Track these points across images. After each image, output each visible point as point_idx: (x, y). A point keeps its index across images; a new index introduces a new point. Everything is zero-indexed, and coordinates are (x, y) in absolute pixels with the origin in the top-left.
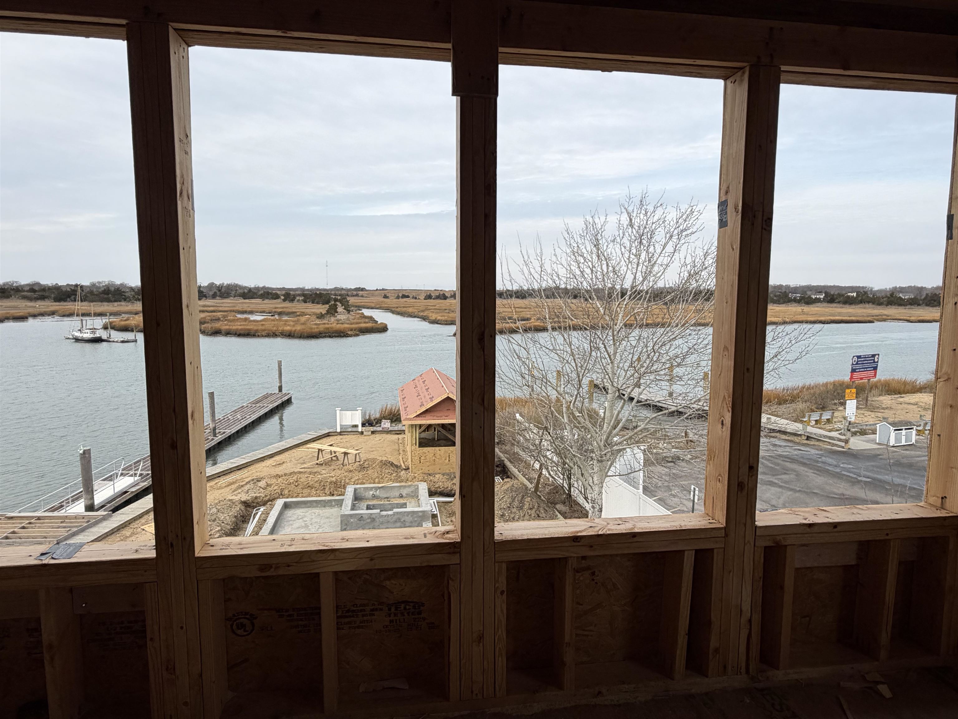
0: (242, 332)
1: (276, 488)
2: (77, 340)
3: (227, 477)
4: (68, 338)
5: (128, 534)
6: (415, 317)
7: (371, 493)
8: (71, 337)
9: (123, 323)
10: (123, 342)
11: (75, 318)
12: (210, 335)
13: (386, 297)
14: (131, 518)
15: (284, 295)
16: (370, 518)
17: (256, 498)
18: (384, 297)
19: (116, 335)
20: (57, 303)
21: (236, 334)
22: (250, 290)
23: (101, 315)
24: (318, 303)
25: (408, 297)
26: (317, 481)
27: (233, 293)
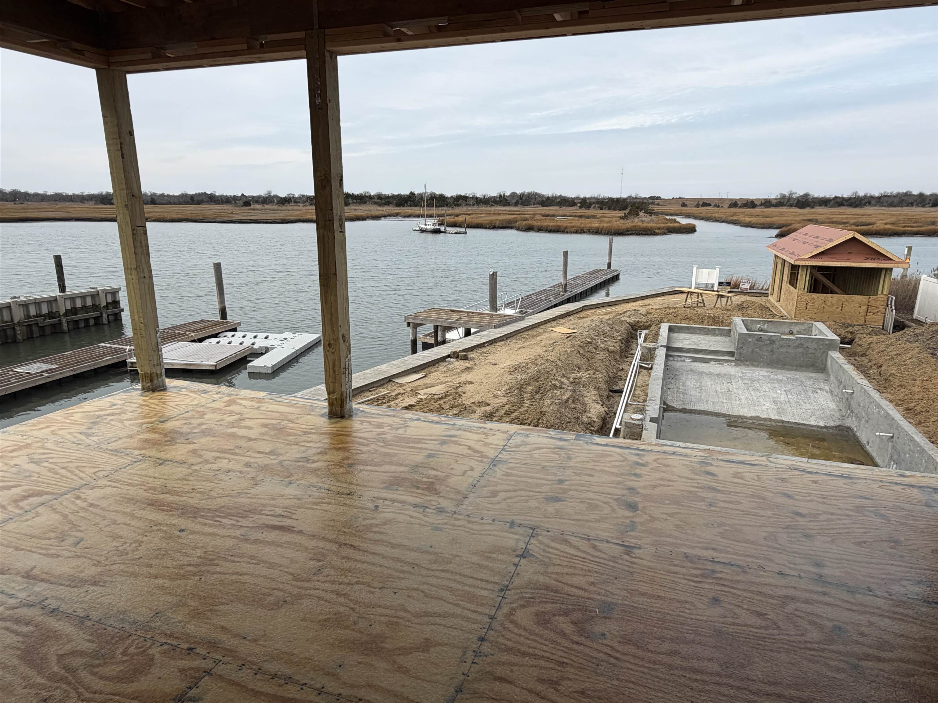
13: (684, 205)
18: (682, 206)
20: (398, 208)
22: (548, 198)
24: (614, 209)
25: (709, 205)
27: (533, 201)
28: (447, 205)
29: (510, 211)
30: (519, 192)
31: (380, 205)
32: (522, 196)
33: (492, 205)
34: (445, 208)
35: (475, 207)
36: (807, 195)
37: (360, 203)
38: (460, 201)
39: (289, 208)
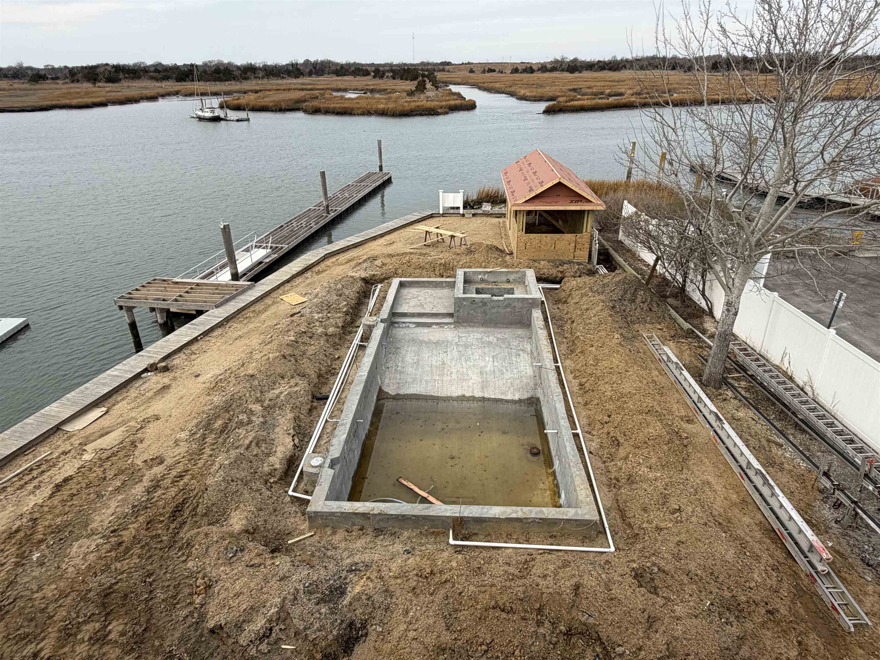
0: (339, 110)
1: (390, 267)
2: (201, 119)
3: (346, 254)
4: (193, 117)
5: (270, 302)
6: (502, 93)
7: (480, 277)
8: (195, 116)
9: (236, 102)
10: (238, 121)
11: (196, 98)
12: (312, 114)
13: (471, 71)
14: (270, 288)
15: (374, 72)
16: (482, 302)
17: (374, 275)
18: (470, 72)
19: (232, 115)
20: (179, 84)
21: (334, 112)
22: (342, 66)
23: (216, 94)
24: (406, 79)
25: (494, 71)
26: (428, 263)
27: (327, 70)
28: (234, 79)
29: (303, 84)
30: (312, 59)
31: (157, 79)
32: (315, 65)
33: (283, 78)
34: (233, 82)
35: (265, 81)
36: (575, 60)
37: (133, 78)
38: (249, 74)
39: (45, 86)
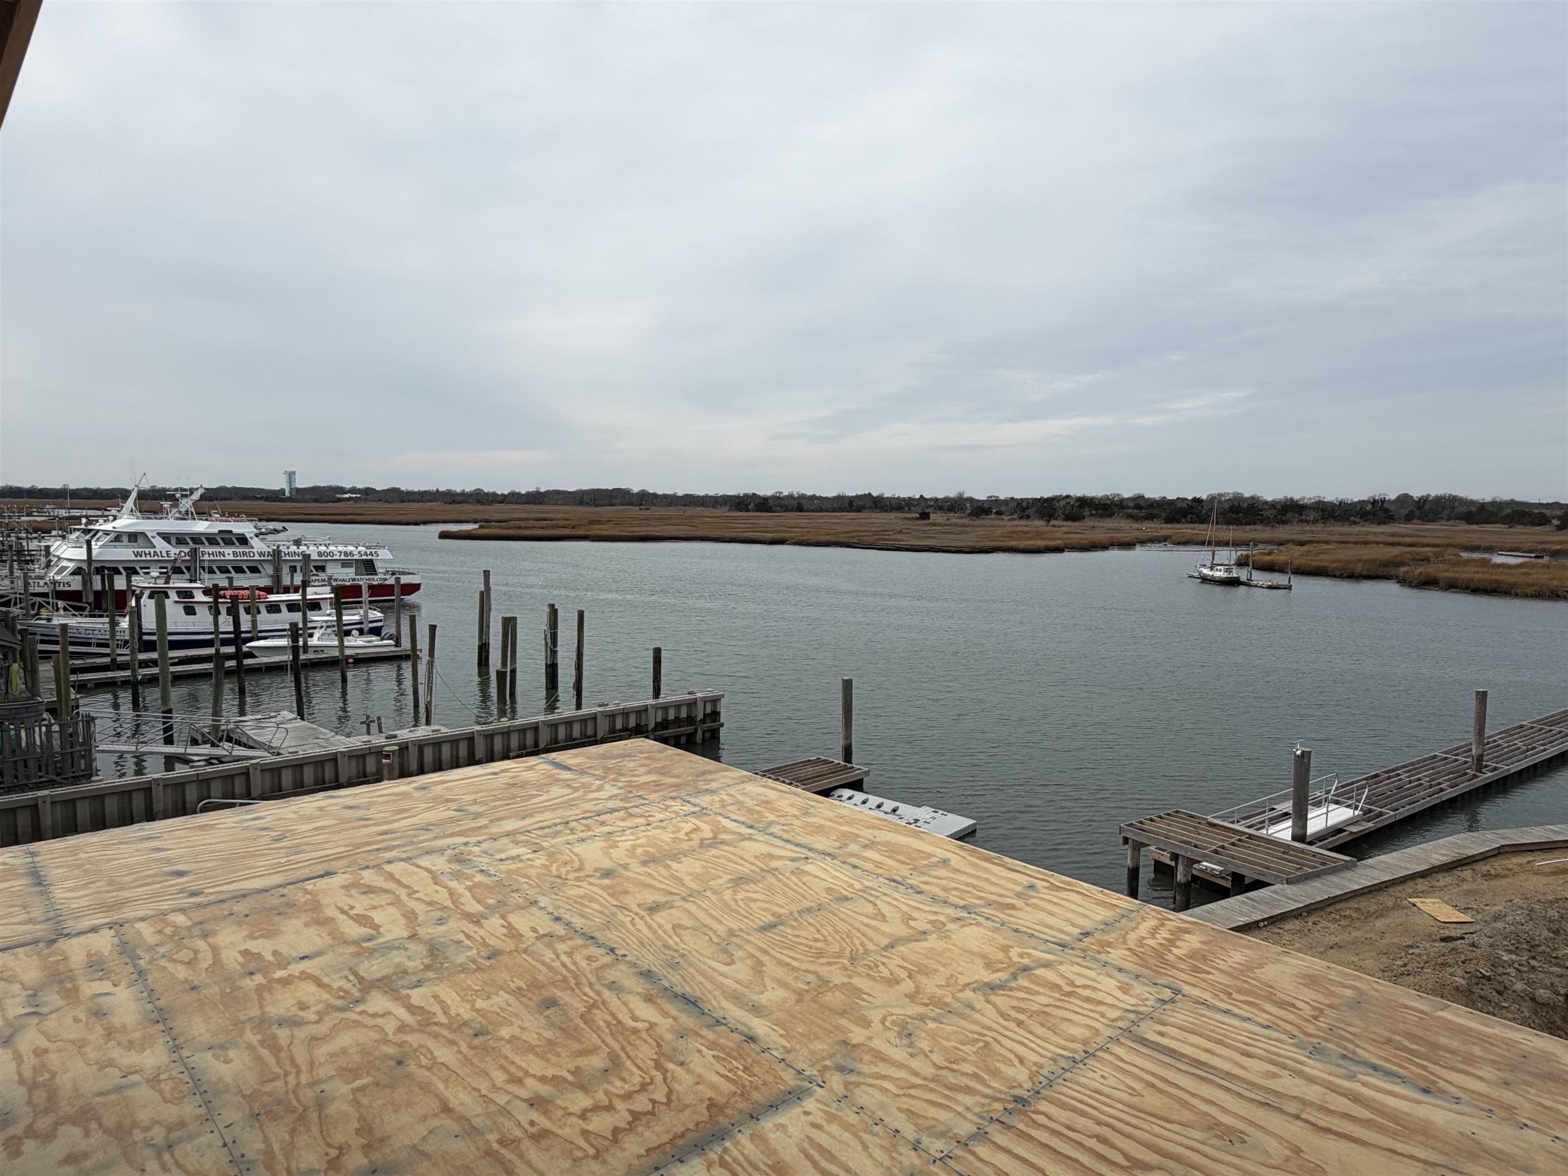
0: (1481, 586)
2: (1205, 580)
3: (1549, 855)
4: (1192, 577)
5: (1390, 904)
8: (1196, 574)
9: (1267, 558)
10: (1270, 587)
11: (1206, 548)
12: (1416, 587)
14: (1388, 878)
15: (1559, 518)
19: (1260, 578)
20: (1169, 526)
21: (1467, 588)
23: (1236, 544)
27: (1447, 512)
28: (1262, 522)
29: (1392, 535)
31: (1135, 518)
32: (1423, 502)
33: (1355, 523)
34: (1258, 527)
35: (1319, 527)
37: (1101, 516)
38: (1289, 515)
39: (987, 522)
